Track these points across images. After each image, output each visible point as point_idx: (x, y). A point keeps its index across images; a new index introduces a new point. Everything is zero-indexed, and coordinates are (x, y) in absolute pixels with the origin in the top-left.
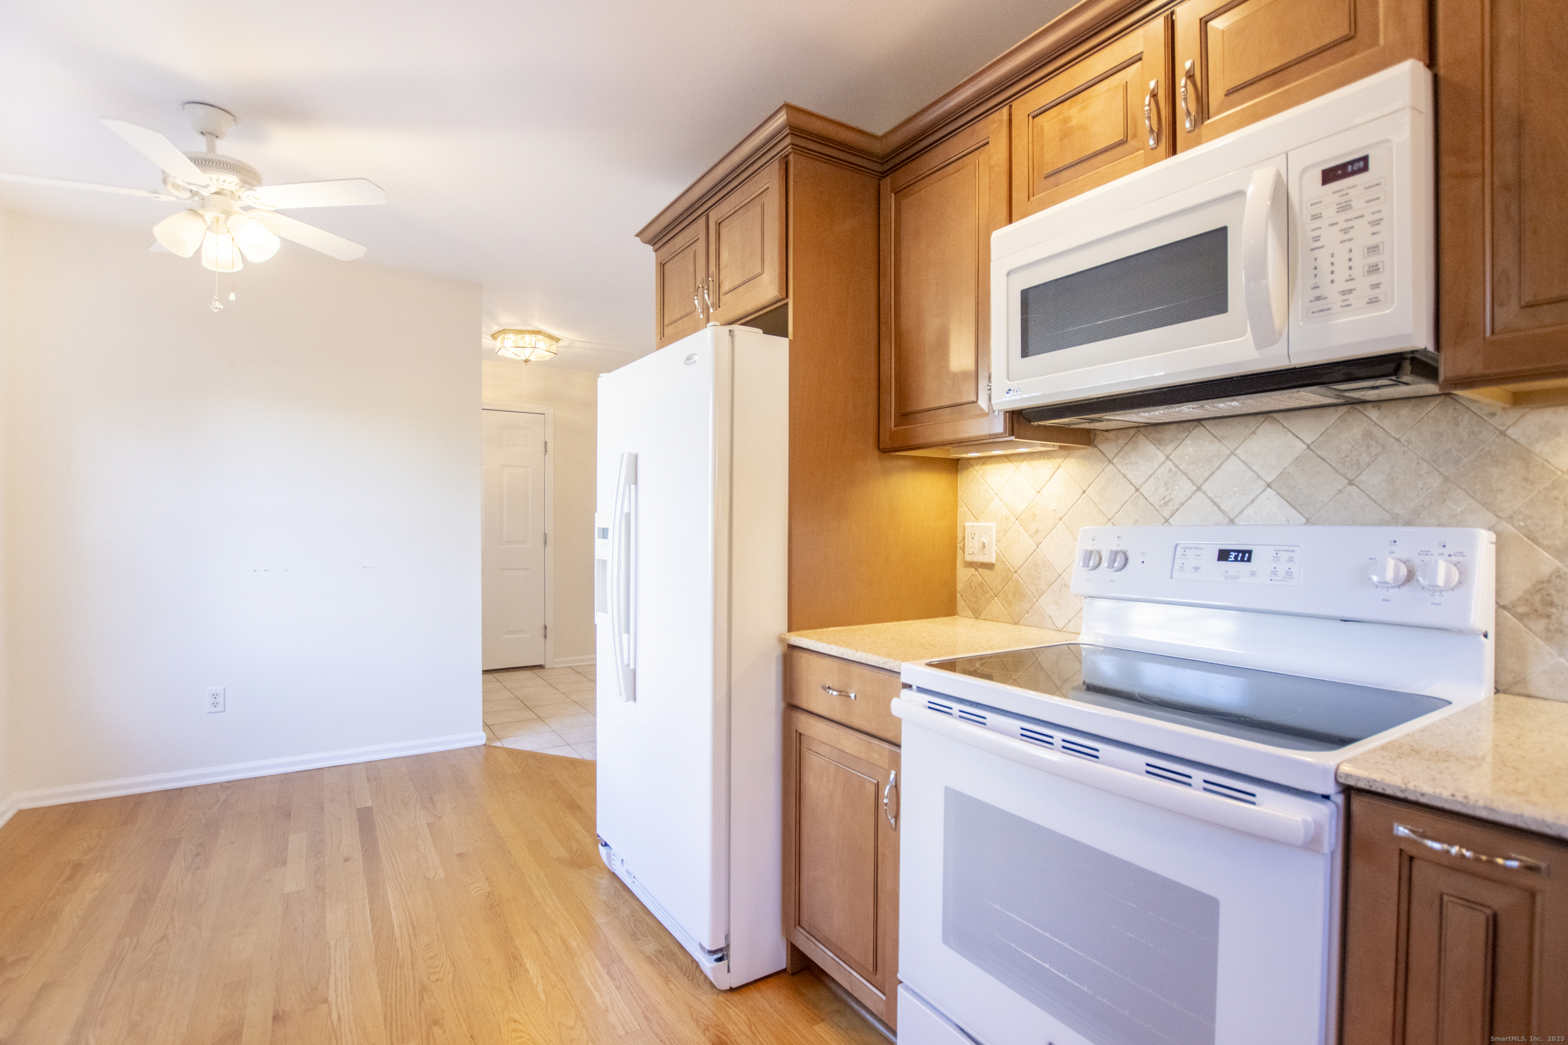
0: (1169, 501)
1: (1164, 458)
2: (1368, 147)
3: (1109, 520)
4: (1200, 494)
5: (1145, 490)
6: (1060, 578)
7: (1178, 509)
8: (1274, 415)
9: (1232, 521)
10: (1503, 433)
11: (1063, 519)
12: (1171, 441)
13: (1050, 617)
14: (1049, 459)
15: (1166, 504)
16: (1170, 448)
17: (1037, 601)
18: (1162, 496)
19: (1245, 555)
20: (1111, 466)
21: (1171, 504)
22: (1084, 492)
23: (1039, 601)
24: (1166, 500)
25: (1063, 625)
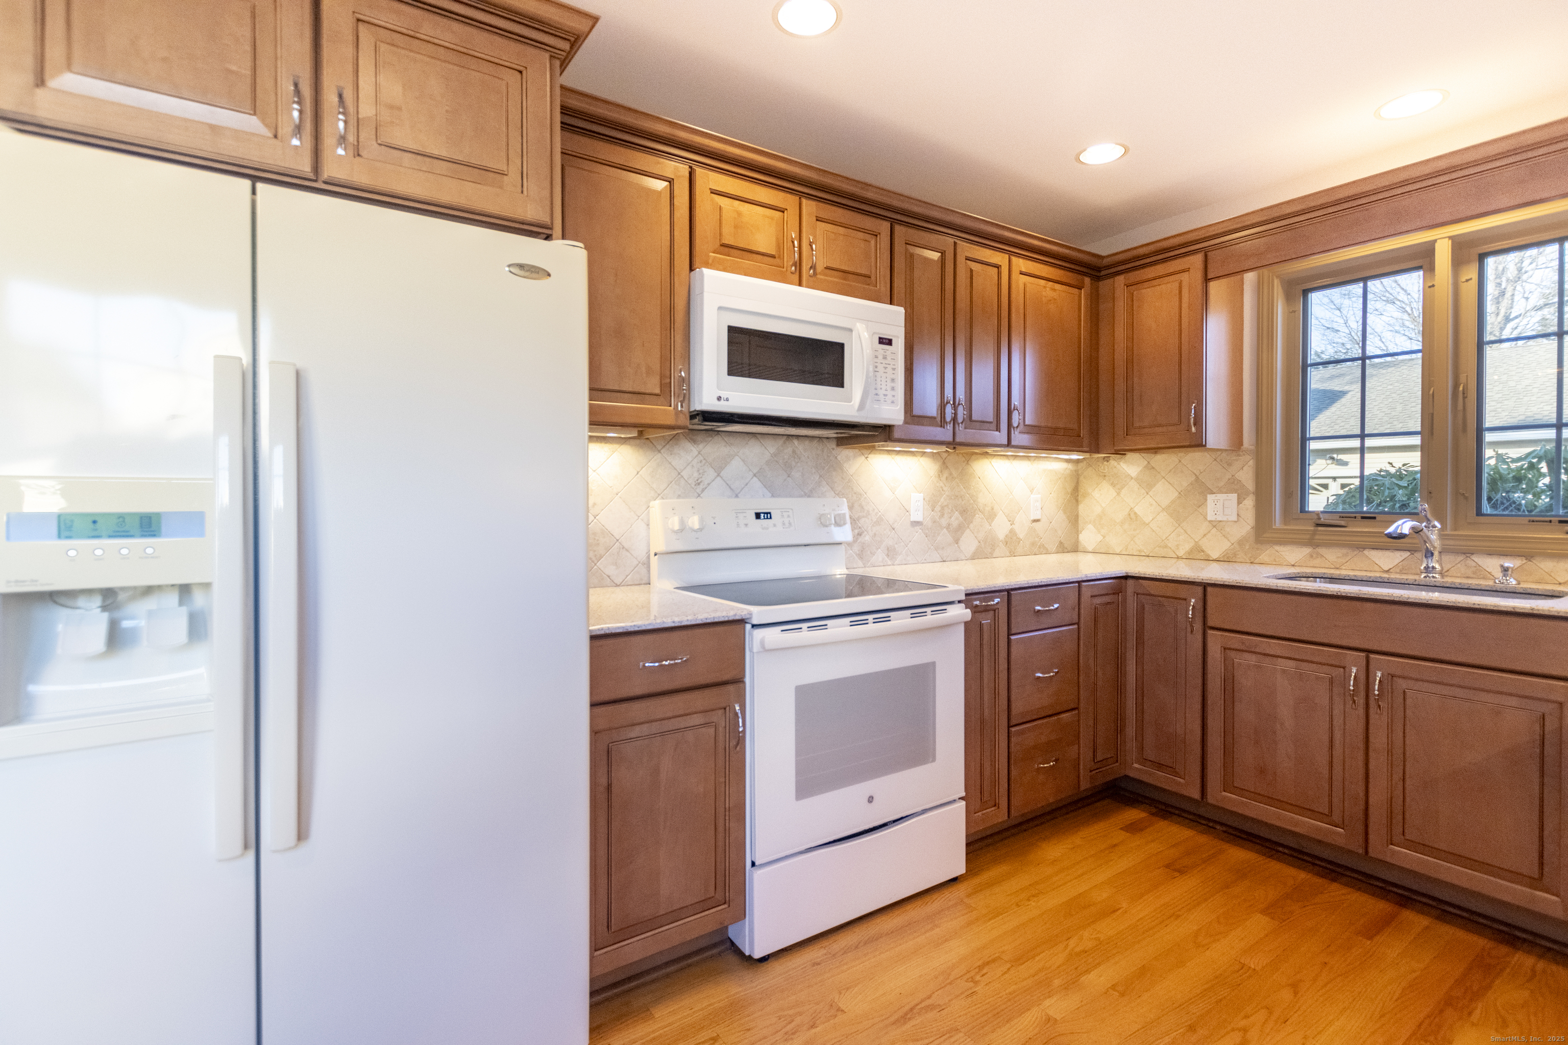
0: (701, 482)
1: (696, 453)
2: (894, 336)
3: (659, 495)
4: (719, 478)
5: (684, 474)
6: (618, 543)
7: (706, 488)
8: (757, 435)
9: (737, 496)
10: (836, 457)
11: (619, 494)
12: (702, 442)
13: (609, 577)
14: (606, 443)
15: (699, 484)
16: (701, 446)
17: (595, 564)
18: (696, 479)
19: (768, 515)
20: (660, 454)
21: (702, 484)
22: (638, 474)
23: (597, 564)
24: (699, 481)
25: (621, 581)
